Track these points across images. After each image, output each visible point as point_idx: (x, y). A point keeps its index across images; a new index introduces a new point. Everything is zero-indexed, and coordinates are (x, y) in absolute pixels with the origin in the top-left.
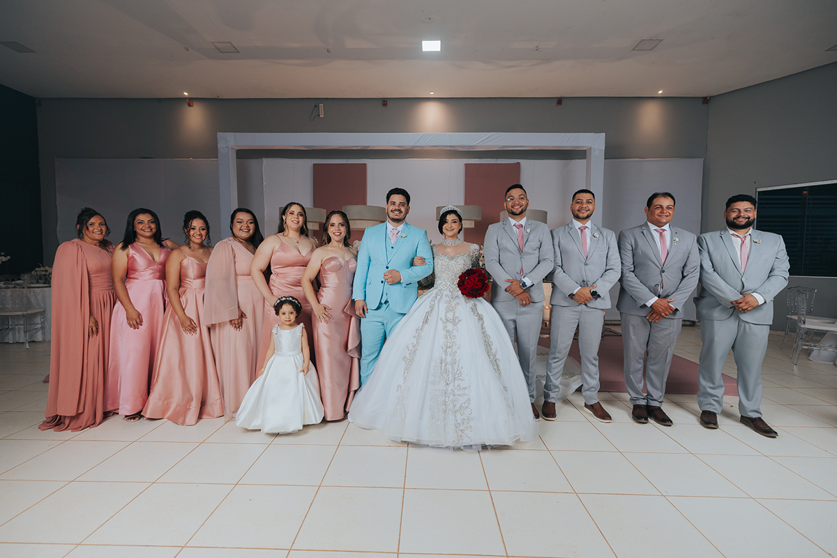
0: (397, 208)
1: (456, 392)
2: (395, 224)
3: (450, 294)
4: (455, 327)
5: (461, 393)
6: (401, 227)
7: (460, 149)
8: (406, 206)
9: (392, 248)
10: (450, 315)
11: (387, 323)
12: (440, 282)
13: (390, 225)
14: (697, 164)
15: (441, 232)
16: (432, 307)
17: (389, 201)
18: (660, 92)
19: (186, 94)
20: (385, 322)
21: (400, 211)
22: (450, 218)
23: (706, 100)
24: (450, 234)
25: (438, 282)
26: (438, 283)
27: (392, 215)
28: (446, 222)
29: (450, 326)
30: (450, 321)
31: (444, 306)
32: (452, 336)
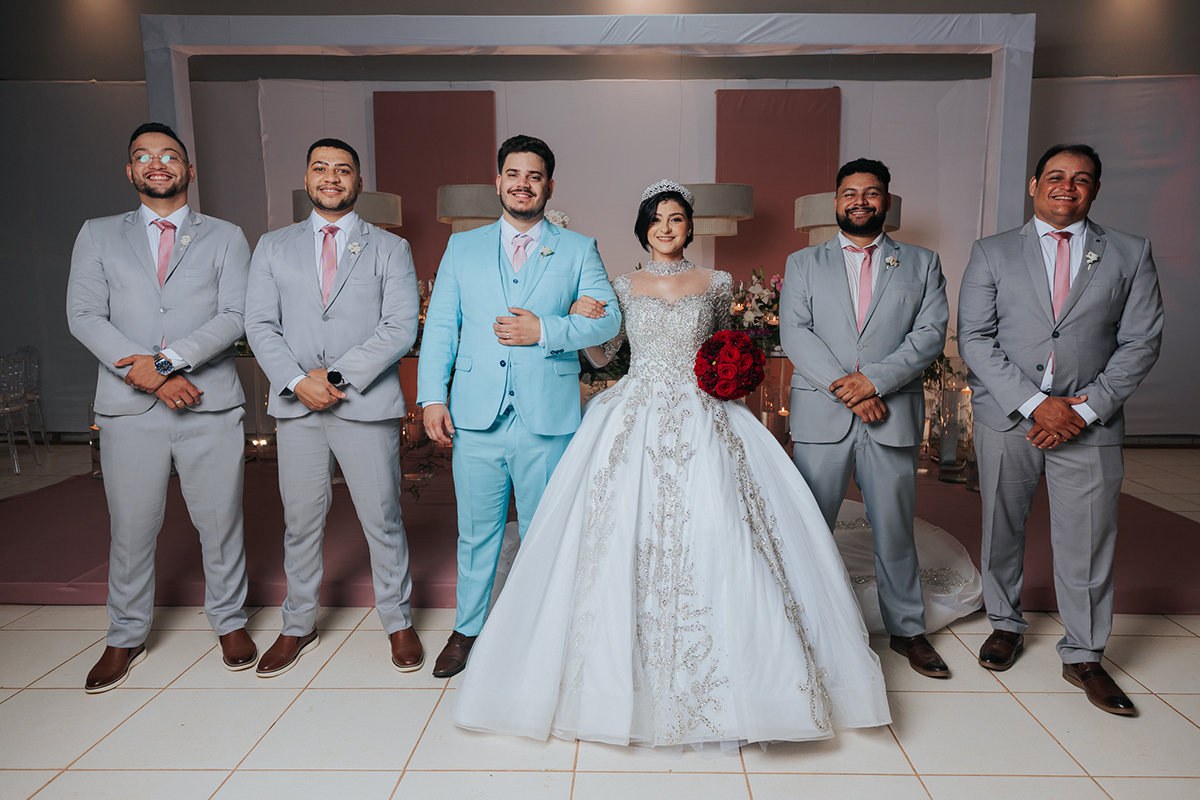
0: (522, 184)
1: (681, 623)
2: (521, 224)
3: (667, 390)
4: (681, 469)
5: (692, 621)
6: (536, 230)
7: (705, 54)
8: (543, 180)
9: (516, 281)
11: (513, 459)
12: (644, 361)
13: (508, 227)
15: (645, 242)
16: (630, 423)
17: (505, 168)
20: (508, 458)
21: (529, 191)
22: (666, 209)
24: (667, 247)
25: (637, 361)
26: (639, 363)
27: (511, 201)
28: (657, 220)
29: (671, 466)
30: (670, 454)
31: (655, 419)
32: (674, 490)
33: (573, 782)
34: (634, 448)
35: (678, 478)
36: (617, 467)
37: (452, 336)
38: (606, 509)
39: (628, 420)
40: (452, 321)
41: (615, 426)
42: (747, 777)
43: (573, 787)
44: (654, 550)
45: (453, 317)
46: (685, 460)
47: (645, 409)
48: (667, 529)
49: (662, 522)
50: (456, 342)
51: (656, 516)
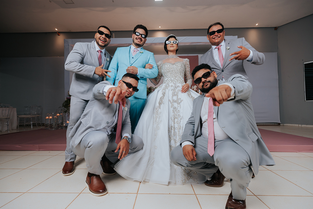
0: (140, 37)
4: (179, 105)
9: (133, 58)
10: (175, 98)
12: (167, 79)
14: (274, 55)
18: (257, 24)
19: (56, 29)
23: (276, 28)
24: (172, 48)
29: (176, 105)
30: (175, 102)
31: (171, 93)
32: (177, 111)
33: (136, 197)
34: (166, 100)
35: (178, 108)
36: (161, 106)
37: (115, 72)
38: (159, 117)
39: (163, 93)
40: (116, 67)
41: (160, 95)
42: (196, 196)
43: (136, 199)
44: (172, 128)
45: (116, 66)
46: (180, 103)
47: (168, 90)
48: (176, 122)
49: (174, 120)
50: (116, 73)
51: (172, 118)
